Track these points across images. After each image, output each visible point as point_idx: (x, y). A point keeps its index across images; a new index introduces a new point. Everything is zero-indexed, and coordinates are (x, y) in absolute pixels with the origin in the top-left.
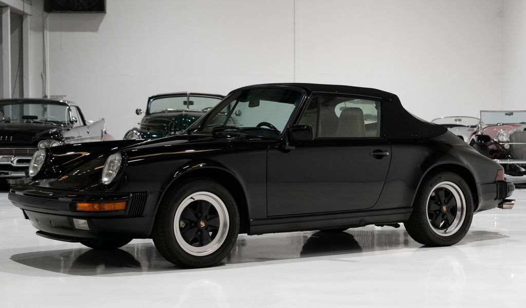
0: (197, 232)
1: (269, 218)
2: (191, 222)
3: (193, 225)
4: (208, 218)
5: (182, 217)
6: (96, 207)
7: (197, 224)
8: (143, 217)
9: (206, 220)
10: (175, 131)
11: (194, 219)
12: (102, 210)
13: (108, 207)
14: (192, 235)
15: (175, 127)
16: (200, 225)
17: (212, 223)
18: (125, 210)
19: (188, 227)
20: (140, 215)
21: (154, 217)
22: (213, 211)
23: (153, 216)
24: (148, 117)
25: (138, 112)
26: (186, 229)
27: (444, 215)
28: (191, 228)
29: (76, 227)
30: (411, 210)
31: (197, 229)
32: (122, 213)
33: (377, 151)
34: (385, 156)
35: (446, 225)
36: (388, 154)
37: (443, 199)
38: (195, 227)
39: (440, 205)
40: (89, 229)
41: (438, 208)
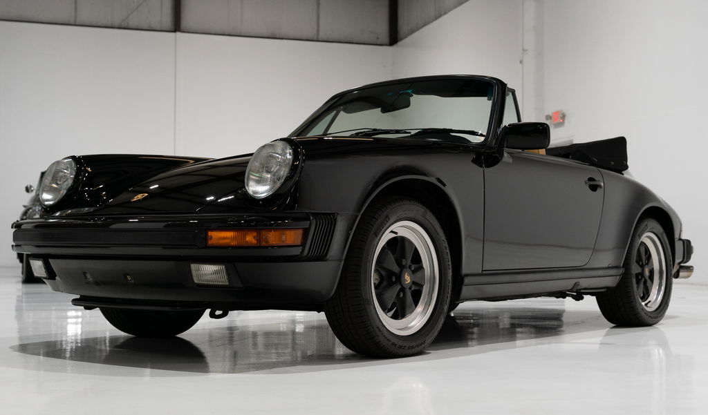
0: (399, 293)
1: (483, 274)
2: (391, 273)
3: (394, 280)
4: (413, 268)
5: (379, 265)
6: (250, 238)
7: (399, 278)
8: (326, 261)
9: (411, 271)
11: (396, 269)
12: (264, 244)
13: (272, 237)
14: (392, 297)
17: (418, 274)
18: (303, 245)
19: (385, 283)
20: (322, 258)
21: (343, 262)
22: (417, 258)
23: (341, 261)
26: (382, 286)
27: (645, 282)
28: (391, 284)
29: (196, 281)
30: (621, 271)
31: (399, 287)
32: (297, 251)
33: (591, 179)
34: (600, 186)
35: (646, 295)
36: (602, 184)
37: (644, 258)
38: (395, 283)
39: (642, 267)
40: (227, 284)
41: (639, 270)
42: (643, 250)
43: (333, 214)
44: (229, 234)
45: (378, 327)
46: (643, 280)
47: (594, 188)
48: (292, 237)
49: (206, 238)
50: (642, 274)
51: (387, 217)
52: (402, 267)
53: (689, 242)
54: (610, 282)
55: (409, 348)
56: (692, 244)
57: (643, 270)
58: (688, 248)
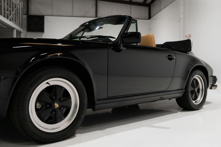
0: (52, 112)
1: (108, 98)
2: (47, 103)
3: (48, 106)
4: (62, 100)
5: (38, 100)
7: (51, 105)
9: (60, 101)
11: (49, 101)
14: (47, 114)
16: (55, 106)
17: (65, 103)
21: (9, 101)
22: (66, 94)
26: (42, 109)
27: (196, 93)
28: (47, 108)
30: (184, 91)
33: (169, 56)
34: (174, 58)
35: (195, 98)
36: (175, 58)
37: (195, 84)
38: (49, 108)
39: (194, 88)
41: (193, 89)
42: (195, 81)
46: (195, 93)
47: (171, 59)
50: (194, 91)
52: (53, 100)
53: (215, 77)
54: (179, 95)
56: (217, 77)
57: (195, 89)
58: (215, 79)
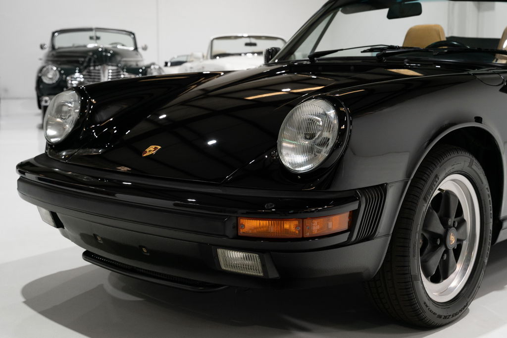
0: (443, 255)
2: (435, 236)
3: (438, 243)
5: (424, 229)
7: (444, 239)
10: (94, 66)
11: (438, 228)
12: (308, 235)
13: (317, 226)
15: (95, 62)
16: (450, 241)
18: (351, 229)
19: (429, 247)
20: (371, 236)
23: (389, 236)
24: (54, 53)
25: (42, 47)
26: (426, 251)
28: (435, 248)
29: (223, 268)
31: (443, 249)
32: (344, 238)
38: (440, 245)
40: (262, 274)
43: (382, 185)
44: (264, 223)
45: (425, 303)
48: (338, 221)
49: (236, 227)
51: (437, 176)
52: (447, 228)
55: (453, 316)
